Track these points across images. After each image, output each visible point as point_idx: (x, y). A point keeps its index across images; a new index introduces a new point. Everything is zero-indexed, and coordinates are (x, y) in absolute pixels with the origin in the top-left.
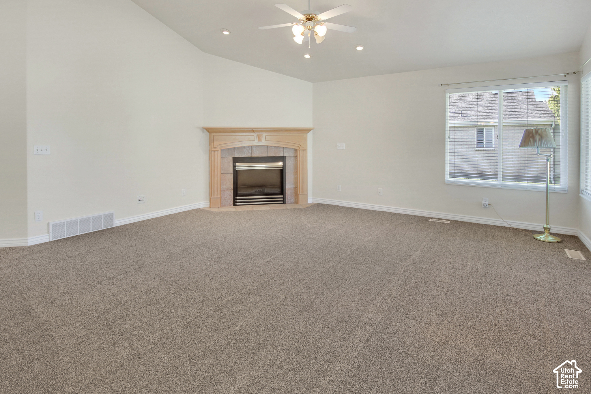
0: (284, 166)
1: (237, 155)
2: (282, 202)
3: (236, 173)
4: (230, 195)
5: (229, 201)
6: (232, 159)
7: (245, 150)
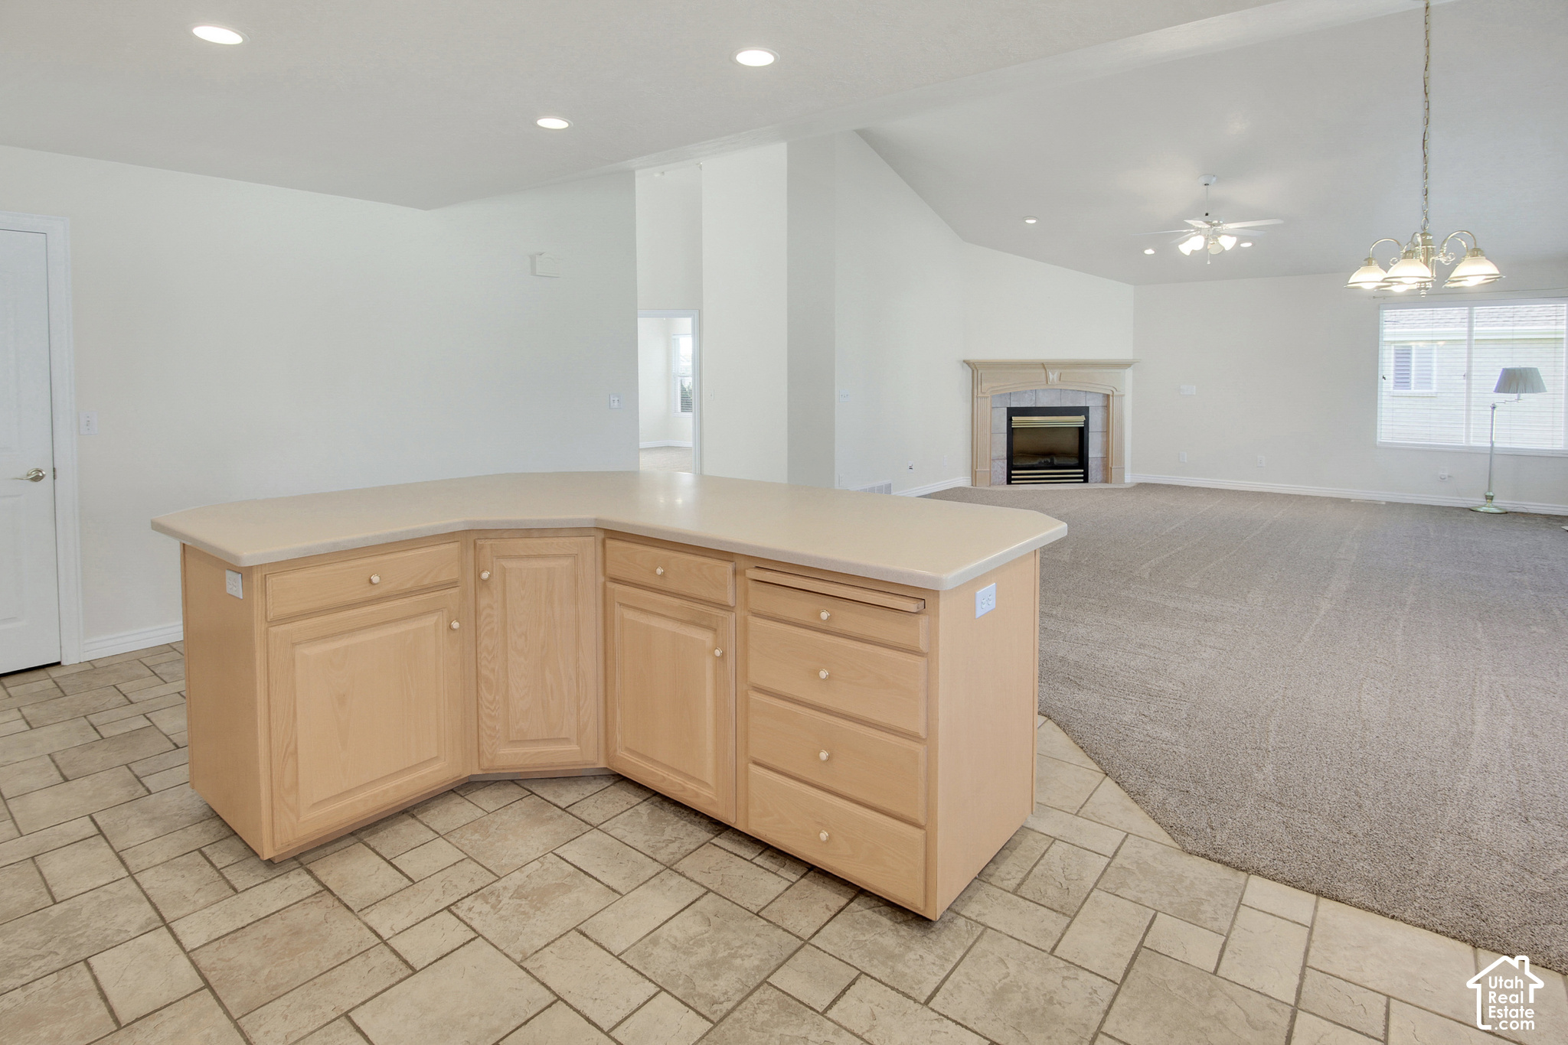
0: (1086, 422)
1: (1014, 405)
2: (1082, 480)
3: (1011, 431)
4: (1002, 468)
5: (1001, 476)
6: (1005, 410)
7: (1027, 395)
